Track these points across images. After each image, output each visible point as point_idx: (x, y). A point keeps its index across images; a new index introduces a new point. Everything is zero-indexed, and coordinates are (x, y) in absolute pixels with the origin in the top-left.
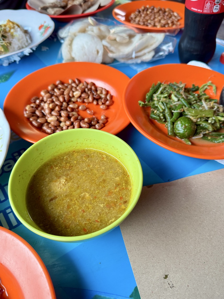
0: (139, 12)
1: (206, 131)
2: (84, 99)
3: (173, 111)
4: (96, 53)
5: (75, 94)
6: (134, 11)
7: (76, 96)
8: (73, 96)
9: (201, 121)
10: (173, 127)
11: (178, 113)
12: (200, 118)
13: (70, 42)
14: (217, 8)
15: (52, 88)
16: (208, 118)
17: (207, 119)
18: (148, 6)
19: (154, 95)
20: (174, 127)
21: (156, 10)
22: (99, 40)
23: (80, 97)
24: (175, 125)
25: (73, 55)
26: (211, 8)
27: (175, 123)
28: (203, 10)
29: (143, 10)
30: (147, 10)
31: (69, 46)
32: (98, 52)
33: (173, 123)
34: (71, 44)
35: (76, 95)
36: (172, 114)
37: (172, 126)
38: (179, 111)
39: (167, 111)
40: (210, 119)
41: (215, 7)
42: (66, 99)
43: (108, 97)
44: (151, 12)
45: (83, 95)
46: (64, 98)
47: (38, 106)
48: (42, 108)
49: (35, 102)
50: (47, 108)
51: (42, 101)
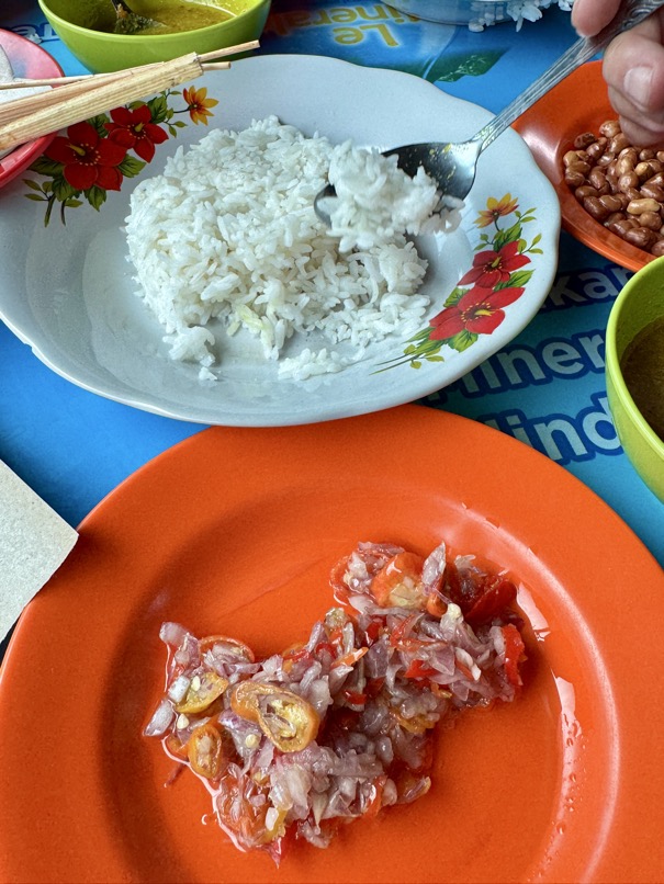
47: (594, 161)
48: (605, 171)
49: (585, 148)
50: (626, 172)
51: (604, 150)
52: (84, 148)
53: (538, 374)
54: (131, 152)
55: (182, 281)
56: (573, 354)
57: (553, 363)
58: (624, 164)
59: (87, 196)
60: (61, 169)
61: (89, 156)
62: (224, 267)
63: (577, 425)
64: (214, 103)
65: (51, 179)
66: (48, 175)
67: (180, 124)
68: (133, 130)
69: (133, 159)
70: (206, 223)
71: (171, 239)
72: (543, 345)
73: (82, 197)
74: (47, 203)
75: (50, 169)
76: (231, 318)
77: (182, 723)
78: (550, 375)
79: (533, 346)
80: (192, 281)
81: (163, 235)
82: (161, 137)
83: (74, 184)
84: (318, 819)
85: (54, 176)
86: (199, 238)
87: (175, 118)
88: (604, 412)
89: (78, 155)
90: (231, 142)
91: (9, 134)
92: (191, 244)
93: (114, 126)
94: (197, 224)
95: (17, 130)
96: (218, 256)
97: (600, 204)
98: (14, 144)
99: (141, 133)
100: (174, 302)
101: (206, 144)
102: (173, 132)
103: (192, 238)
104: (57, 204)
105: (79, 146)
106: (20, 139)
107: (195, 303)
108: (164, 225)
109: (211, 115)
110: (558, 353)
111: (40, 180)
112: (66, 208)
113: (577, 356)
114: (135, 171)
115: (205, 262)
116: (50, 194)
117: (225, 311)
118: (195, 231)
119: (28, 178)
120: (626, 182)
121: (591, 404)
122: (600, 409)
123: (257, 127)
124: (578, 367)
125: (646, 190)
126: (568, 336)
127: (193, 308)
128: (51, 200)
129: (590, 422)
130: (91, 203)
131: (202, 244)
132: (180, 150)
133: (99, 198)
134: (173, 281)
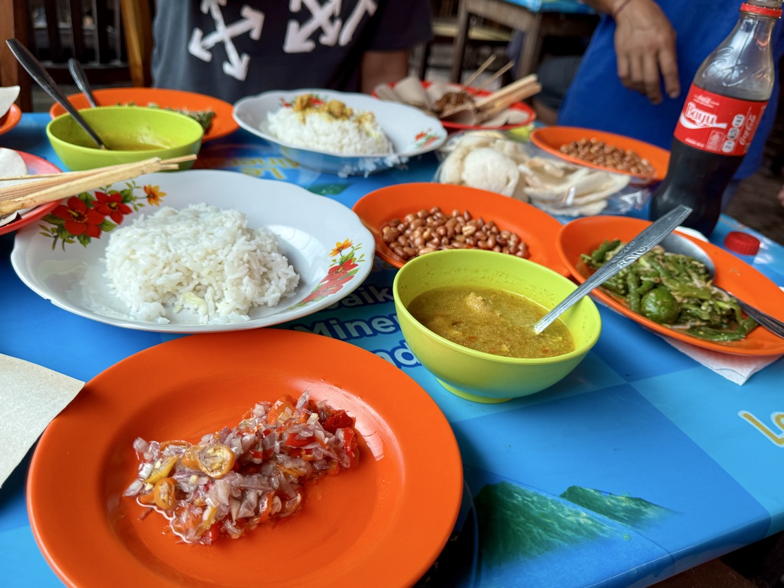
0: (577, 146)
1: (695, 321)
2: (478, 240)
3: (642, 278)
4: (505, 181)
5: (464, 229)
6: (567, 143)
7: (465, 234)
8: (461, 233)
9: (688, 303)
10: (640, 302)
11: (650, 282)
12: (688, 297)
13: (461, 156)
14: (729, 145)
15: (423, 214)
16: (703, 301)
17: (699, 302)
18: (593, 141)
19: (607, 253)
20: (642, 302)
21: (607, 150)
22: (513, 164)
23: (472, 235)
24: (643, 300)
25: (465, 177)
26: (720, 143)
27: (644, 297)
28: (705, 143)
29: (584, 146)
30: (591, 146)
31: (459, 162)
32: (508, 181)
33: (641, 296)
34: (463, 159)
35: (466, 231)
36: (640, 283)
37: (638, 300)
38: (652, 279)
39: (630, 277)
40: (706, 304)
41: (726, 143)
42: (449, 233)
43: (521, 247)
44: (598, 152)
45: (478, 234)
46: (446, 230)
47: (401, 233)
48: (408, 238)
49: (396, 227)
50: (418, 237)
51: (407, 227)
52: (77, 213)
53: (369, 332)
54: (108, 218)
55: (145, 277)
56: (389, 323)
57: (378, 327)
58: (417, 233)
59: (78, 239)
60: (63, 222)
61: (81, 217)
62: (174, 269)
63: (392, 354)
64: (163, 194)
65: (56, 227)
66: (54, 224)
67: (141, 205)
68: (109, 206)
69: (108, 222)
70: (162, 245)
71: (138, 254)
72: (372, 319)
73: (75, 239)
74: (53, 239)
75: (55, 221)
76: (176, 303)
77: (148, 487)
78: (375, 332)
79: (367, 320)
80: (152, 278)
81: (134, 252)
82: (128, 211)
83: (70, 231)
84: (234, 518)
85: (58, 225)
86: (158, 252)
87: (138, 201)
88: (406, 348)
89: (74, 216)
90: (175, 214)
91: (31, 199)
92: (152, 256)
93: (98, 202)
94: (157, 245)
95: (37, 197)
96: (170, 263)
97: (403, 251)
98: (34, 205)
99: (114, 208)
100: (140, 288)
101: (159, 214)
102: (136, 209)
103: (153, 252)
104: (60, 240)
105: (74, 211)
106: (39, 202)
107: (154, 291)
108: (134, 247)
109: (161, 201)
110: (380, 323)
111: (50, 226)
112: (66, 243)
113: (392, 324)
114: (110, 228)
115: (161, 265)
116: (55, 234)
117: (173, 300)
118: (156, 249)
119: (42, 224)
120: (418, 241)
121: (400, 345)
122: (405, 347)
123: (192, 207)
124: (392, 329)
125: (429, 245)
126: (387, 315)
127: (152, 293)
128: (56, 237)
129: (398, 354)
130: (81, 242)
131: (160, 255)
132: (142, 217)
133: (86, 241)
134: (139, 277)
